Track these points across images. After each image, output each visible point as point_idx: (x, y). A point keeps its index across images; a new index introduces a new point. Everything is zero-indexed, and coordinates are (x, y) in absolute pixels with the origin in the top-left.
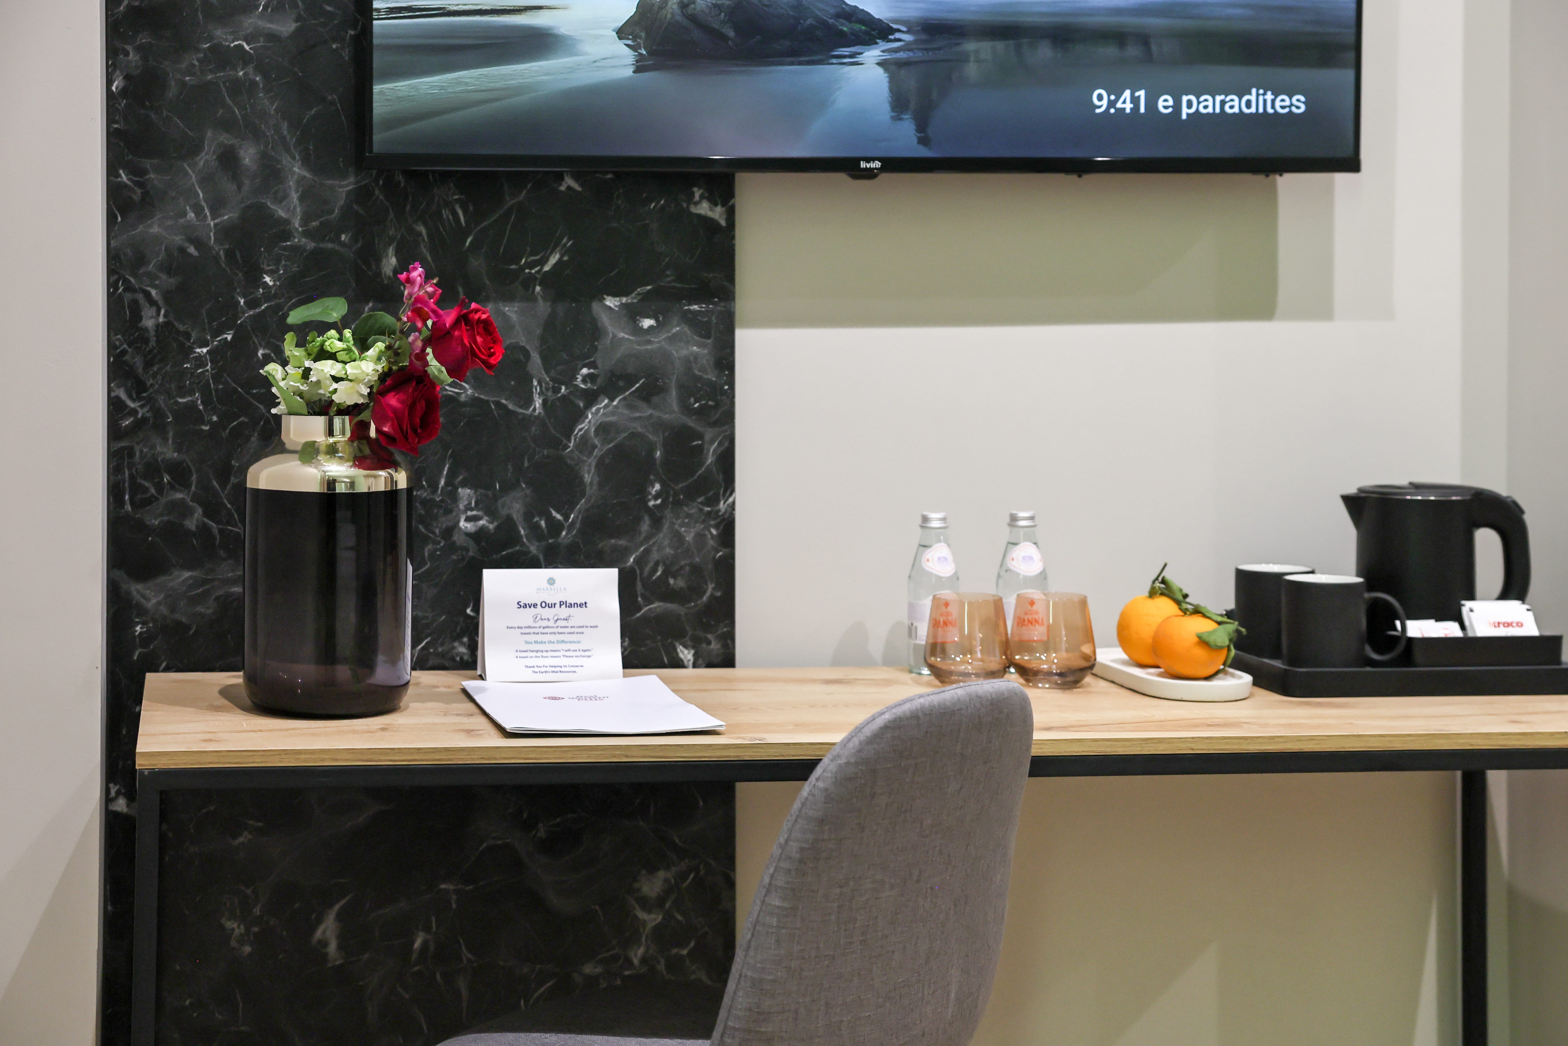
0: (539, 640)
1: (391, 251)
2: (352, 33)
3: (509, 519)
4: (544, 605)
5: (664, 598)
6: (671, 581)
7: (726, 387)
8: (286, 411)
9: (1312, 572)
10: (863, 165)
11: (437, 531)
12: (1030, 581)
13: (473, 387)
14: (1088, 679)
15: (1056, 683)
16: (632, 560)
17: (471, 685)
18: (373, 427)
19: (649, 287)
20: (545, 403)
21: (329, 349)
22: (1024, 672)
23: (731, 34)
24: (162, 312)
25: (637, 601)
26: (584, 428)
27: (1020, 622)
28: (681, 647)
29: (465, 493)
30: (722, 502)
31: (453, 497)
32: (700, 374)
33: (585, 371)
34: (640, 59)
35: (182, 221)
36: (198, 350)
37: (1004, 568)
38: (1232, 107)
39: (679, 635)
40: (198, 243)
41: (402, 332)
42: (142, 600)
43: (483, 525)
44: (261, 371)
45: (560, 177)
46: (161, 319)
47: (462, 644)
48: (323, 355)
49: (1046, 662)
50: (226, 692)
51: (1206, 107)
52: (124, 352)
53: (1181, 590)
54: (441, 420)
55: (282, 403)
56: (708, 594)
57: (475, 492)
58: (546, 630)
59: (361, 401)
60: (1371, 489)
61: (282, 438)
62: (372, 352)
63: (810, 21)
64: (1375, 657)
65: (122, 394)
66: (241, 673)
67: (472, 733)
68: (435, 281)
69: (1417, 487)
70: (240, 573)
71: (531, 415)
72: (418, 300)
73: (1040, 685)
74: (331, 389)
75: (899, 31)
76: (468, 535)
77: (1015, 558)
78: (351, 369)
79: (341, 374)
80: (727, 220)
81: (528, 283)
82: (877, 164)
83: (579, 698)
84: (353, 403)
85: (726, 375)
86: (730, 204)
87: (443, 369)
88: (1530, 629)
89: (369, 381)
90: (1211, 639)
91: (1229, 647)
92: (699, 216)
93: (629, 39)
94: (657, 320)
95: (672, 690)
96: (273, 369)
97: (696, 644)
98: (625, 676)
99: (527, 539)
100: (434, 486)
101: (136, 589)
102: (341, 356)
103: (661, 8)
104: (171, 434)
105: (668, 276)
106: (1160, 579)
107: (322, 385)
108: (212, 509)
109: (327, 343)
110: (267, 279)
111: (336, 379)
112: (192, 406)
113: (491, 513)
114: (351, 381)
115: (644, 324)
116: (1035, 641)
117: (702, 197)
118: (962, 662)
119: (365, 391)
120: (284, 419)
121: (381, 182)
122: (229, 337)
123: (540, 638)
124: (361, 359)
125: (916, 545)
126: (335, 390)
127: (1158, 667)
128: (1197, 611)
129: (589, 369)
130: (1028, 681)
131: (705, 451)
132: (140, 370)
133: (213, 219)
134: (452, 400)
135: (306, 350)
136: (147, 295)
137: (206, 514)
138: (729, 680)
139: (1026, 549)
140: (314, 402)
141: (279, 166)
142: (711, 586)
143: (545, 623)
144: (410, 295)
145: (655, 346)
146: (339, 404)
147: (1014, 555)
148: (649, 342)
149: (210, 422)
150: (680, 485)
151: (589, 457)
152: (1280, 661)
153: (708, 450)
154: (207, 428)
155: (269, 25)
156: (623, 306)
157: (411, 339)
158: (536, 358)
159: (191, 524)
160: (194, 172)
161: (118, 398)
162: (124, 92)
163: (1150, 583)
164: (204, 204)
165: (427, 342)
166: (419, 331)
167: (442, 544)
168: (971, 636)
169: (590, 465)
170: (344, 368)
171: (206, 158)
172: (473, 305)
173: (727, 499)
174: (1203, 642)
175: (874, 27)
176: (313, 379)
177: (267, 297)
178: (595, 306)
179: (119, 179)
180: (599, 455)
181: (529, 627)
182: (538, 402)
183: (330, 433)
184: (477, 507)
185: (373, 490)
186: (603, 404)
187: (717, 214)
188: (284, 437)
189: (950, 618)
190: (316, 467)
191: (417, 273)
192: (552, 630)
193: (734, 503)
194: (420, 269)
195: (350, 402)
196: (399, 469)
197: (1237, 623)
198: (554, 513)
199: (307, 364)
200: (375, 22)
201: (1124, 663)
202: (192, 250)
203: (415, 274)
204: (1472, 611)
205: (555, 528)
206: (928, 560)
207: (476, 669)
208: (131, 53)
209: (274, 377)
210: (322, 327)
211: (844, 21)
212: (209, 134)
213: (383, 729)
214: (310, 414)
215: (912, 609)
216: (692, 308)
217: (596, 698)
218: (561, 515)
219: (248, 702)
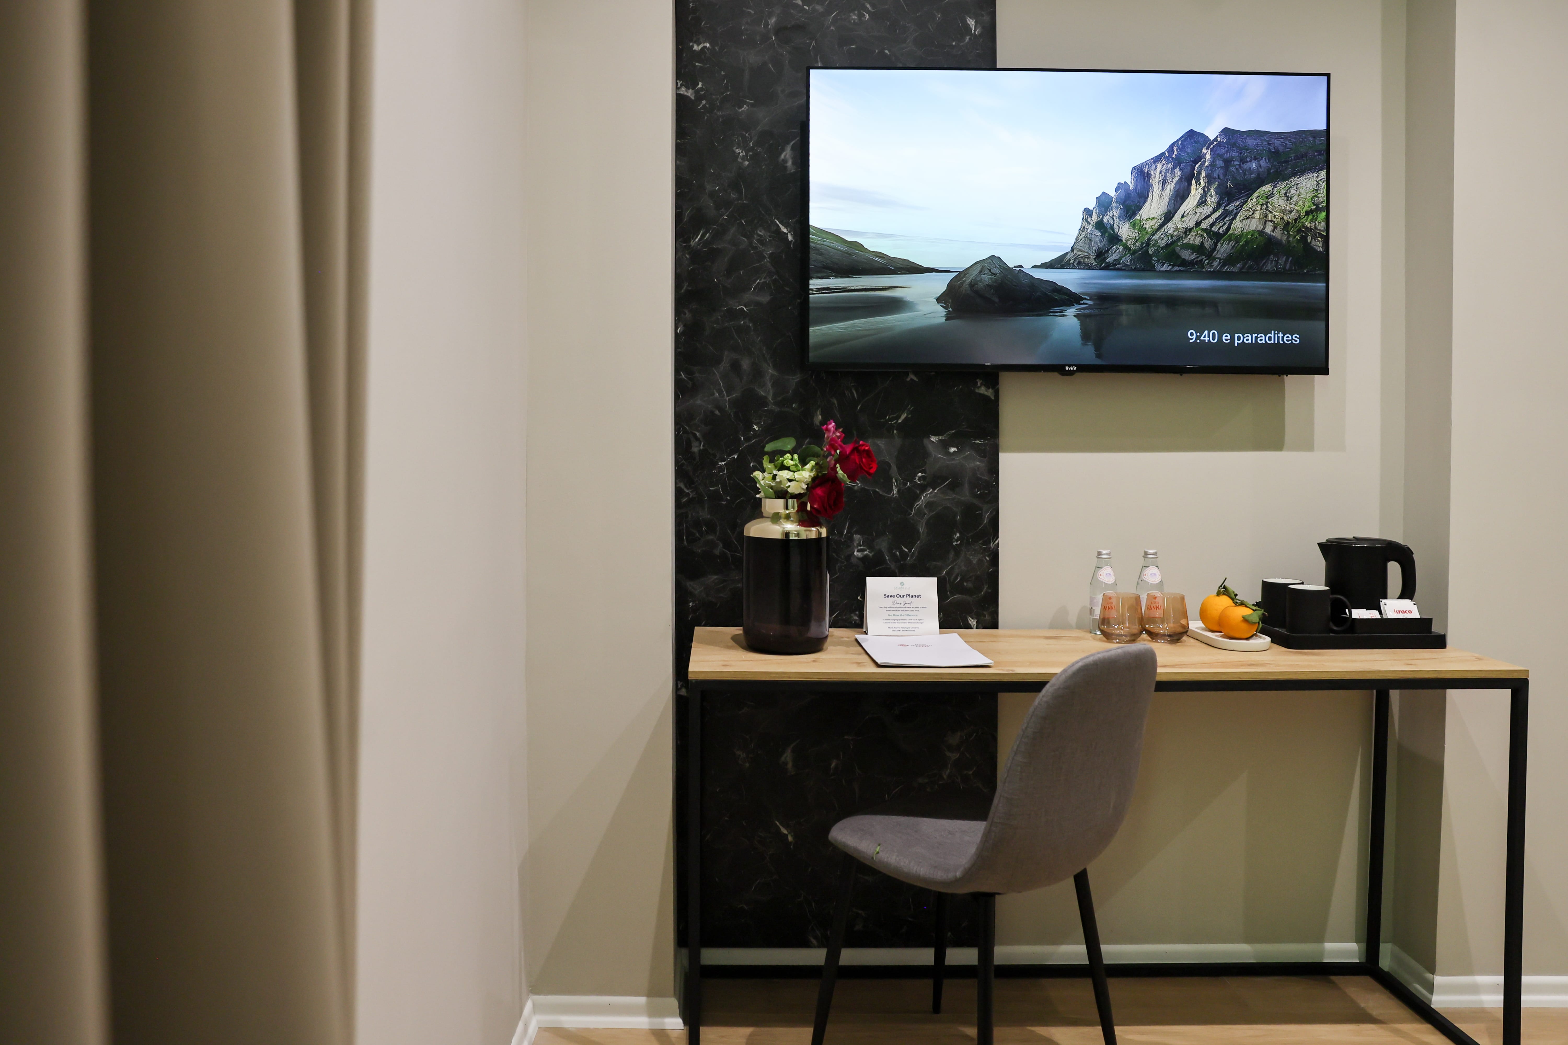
0: (896, 614)
1: (819, 412)
2: (799, 301)
3: (880, 551)
4: (898, 596)
5: (961, 593)
6: (965, 584)
7: (994, 483)
8: (764, 496)
9: (1302, 583)
10: (1067, 368)
11: (843, 557)
12: (1154, 586)
13: (861, 482)
14: (1185, 638)
15: (1168, 641)
16: (944, 572)
17: (860, 637)
18: (809, 505)
19: (954, 431)
20: (898, 491)
21: (786, 464)
22: (1150, 634)
23: (997, 300)
24: (702, 444)
25: (947, 594)
26: (919, 504)
27: (1149, 608)
28: (970, 618)
29: (857, 537)
30: (992, 543)
31: (851, 539)
32: (981, 476)
33: (920, 474)
34: (948, 313)
35: (712, 397)
36: (720, 463)
37: (1140, 579)
38: (1261, 340)
39: (970, 613)
40: (720, 409)
41: (824, 456)
42: (693, 590)
43: (867, 554)
44: (751, 475)
45: (907, 374)
46: (701, 448)
47: (856, 615)
48: (783, 467)
49: (1162, 629)
50: (735, 638)
51: (1247, 340)
52: (683, 464)
53: (1234, 592)
54: (844, 499)
55: (762, 492)
56: (984, 590)
57: (862, 537)
58: (899, 609)
59: (802, 492)
60: (1332, 540)
61: (762, 510)
62: (808, 466)
63: (1038, 294)
64: (1335, 628)
65: (682, 485)
66: (742, 628)
67: (861, 664)
68: (841, 430)
69: (1357, 539)
70: (741, 577)
71: (891, 497)
72: (833, 439)
73: (1159, 641)
74: (787, 485)
75: (1085, 299)
76: (859, 559)
77: (1147, 574)
78: (797, 475)
79: (792, 478)
80: (995, 396)
81: (892, 428)
82: (1074, 368)
83: (916, 646)
84: (798, 493)
85: (994, 477)
86: (997, 388)
87: (845, 475)
88: (1415, 615)
89: (807, 481)
90: (1250, 619)
91: (1259, 623)
92: (980, 394)
93: (943, 303)
94: (958, 448)
95: (965, 642)
96: (758, 474)
97: (978, 617)
98: (940, 633)
99: (890, 562)
100: (841, 533)
101: (691, 585)
102: (792, 468)
103: (960, 287)
104: (706, 506)
105: (963, 425)
106: (1223, 586)
107: (783, 483)
108: (727, 544)
109: (785, 462)
110: (755, 427)
111: (790, 480)
112: (717, 491)
113: (871, 548)
114: (797, 481)
115: (951, 450)
116: (1157, 617)
117: (981, 384)
118: (1118, 629)
119: (805, 487)
120: (763, 500)
121: (814, 377)
122: (736, 457)
123: (896, 613)
124: (803, 470)
125: (1095, 567)
126: (789, 486)
127: (1221, 632)
128: (1242, 604)
129: (922, 473)
130: (1152, 639)
131: (983, 517)
132: (691, 473)
133: (727, 397)
134: (850, 489)
135: (774, 465)
136: (695, 435)
137: (724, 547)
138: (995, 636)
139: (1152, 570)
140: (779, 491)
141: (761, 369)
142: (986, 587)
143: (899, 605)
144: (828, 437)
145: (957, 461)
146: (791, 493)
147: (1146, 573)
148: (954, 459)
149: (726, 500)
150: (970, 534)
151: (922, 520)
152: (1285, 629)
153: (985, 516)
154: (725, 503)
155: (756, 298)
156: (940, 441)
157: (828, 460)
158: (894, 468)
159: (717, 552)
160: (718, 373)
161: (680, 487)
162: (683, 333)
163: (1218, 588)
164: (723, 389)
165: (836, 462)
166: (833, 456)
167: (845, 563)
168: (1123, 615)
169: (923, 523)
170: (794, 475)
171: (724, 365)
172: (861, 442)
173: (995, 542)
174: (1245, 620)
175: (1072, 297)
176: (778, 480)
177: (755, 436)
178: (925, 441)
179: (681, 377)
180: (927, 518)
181: (890, 607)
182: (895, 491)
183: (787, 508)
184: (863, 545)
185: (809, 538)
186: (929, 492)
187: (990, 393)
188: (763, 510)
189: (1112, 605)
190: (779, 526)
191: (832, 426)
192: (902, 609)
193: (998, 543)
194: (833, 424)
195: (797, 492)
196: (822, 527)
197: (1263, 610)
198: (904, 548)
199: (775, 472)
200: (810, 295)
201: (1203, 629)
202: (717, 412)
203: (830, 426)
204: (1385, 605)
205: (904, 555)
206: (1101, 575)
207: (863, 628)
208: (687, 313)
209: (757, 478)
210: (783, 453)
211: (1056, 294)
212: (726, 353)
213: (814, 661)
214: (776, 498)
215: (1092, 601)
216: (976, 442)
217: (925, 646)
218: (907, 549)
219: (744, 643)
